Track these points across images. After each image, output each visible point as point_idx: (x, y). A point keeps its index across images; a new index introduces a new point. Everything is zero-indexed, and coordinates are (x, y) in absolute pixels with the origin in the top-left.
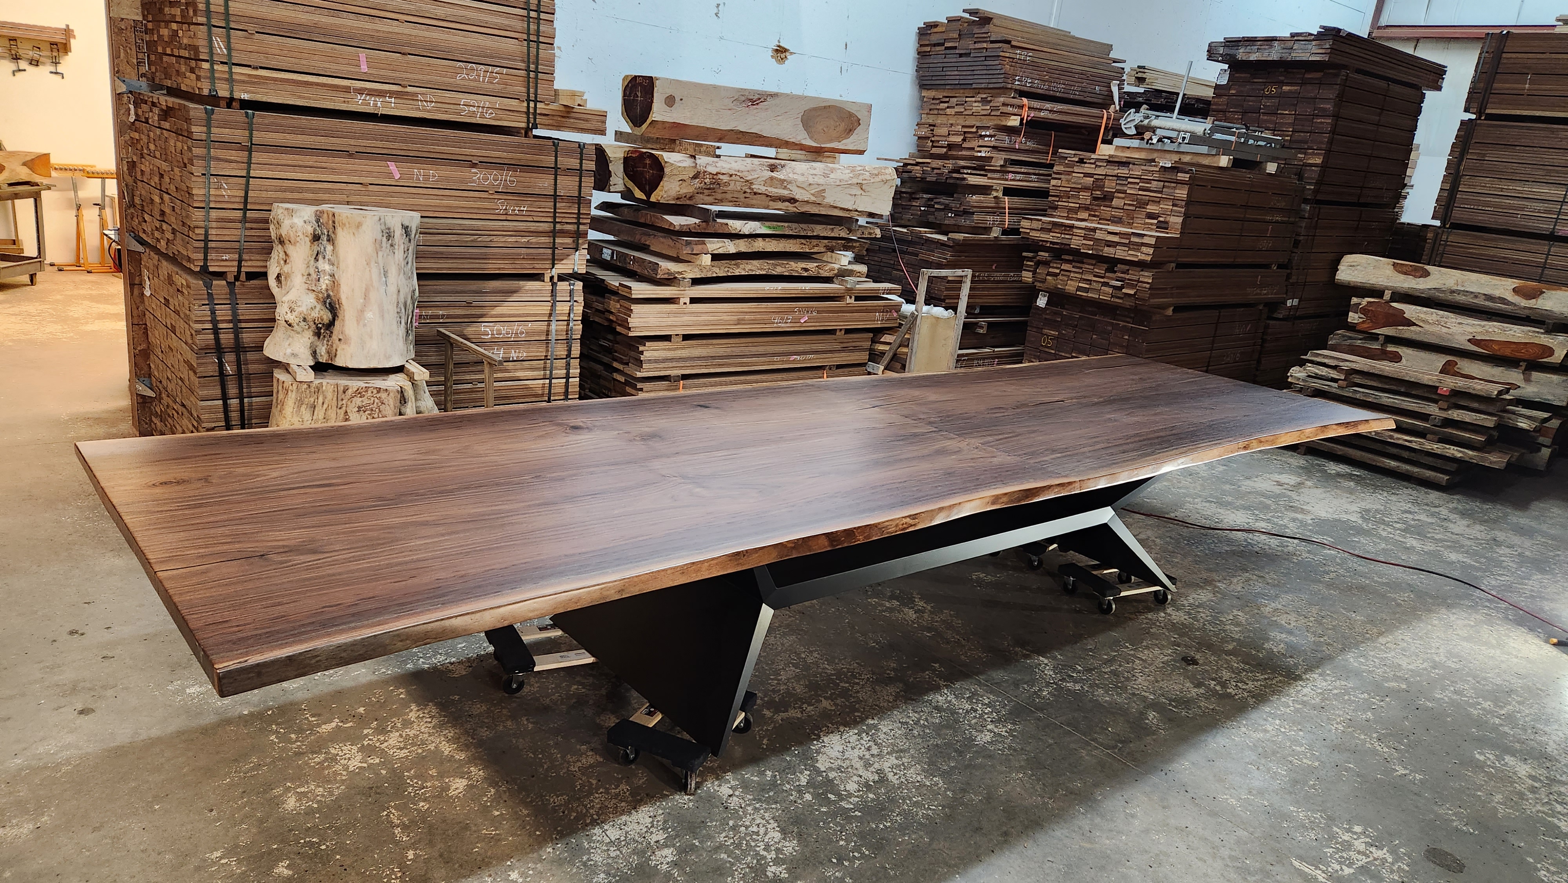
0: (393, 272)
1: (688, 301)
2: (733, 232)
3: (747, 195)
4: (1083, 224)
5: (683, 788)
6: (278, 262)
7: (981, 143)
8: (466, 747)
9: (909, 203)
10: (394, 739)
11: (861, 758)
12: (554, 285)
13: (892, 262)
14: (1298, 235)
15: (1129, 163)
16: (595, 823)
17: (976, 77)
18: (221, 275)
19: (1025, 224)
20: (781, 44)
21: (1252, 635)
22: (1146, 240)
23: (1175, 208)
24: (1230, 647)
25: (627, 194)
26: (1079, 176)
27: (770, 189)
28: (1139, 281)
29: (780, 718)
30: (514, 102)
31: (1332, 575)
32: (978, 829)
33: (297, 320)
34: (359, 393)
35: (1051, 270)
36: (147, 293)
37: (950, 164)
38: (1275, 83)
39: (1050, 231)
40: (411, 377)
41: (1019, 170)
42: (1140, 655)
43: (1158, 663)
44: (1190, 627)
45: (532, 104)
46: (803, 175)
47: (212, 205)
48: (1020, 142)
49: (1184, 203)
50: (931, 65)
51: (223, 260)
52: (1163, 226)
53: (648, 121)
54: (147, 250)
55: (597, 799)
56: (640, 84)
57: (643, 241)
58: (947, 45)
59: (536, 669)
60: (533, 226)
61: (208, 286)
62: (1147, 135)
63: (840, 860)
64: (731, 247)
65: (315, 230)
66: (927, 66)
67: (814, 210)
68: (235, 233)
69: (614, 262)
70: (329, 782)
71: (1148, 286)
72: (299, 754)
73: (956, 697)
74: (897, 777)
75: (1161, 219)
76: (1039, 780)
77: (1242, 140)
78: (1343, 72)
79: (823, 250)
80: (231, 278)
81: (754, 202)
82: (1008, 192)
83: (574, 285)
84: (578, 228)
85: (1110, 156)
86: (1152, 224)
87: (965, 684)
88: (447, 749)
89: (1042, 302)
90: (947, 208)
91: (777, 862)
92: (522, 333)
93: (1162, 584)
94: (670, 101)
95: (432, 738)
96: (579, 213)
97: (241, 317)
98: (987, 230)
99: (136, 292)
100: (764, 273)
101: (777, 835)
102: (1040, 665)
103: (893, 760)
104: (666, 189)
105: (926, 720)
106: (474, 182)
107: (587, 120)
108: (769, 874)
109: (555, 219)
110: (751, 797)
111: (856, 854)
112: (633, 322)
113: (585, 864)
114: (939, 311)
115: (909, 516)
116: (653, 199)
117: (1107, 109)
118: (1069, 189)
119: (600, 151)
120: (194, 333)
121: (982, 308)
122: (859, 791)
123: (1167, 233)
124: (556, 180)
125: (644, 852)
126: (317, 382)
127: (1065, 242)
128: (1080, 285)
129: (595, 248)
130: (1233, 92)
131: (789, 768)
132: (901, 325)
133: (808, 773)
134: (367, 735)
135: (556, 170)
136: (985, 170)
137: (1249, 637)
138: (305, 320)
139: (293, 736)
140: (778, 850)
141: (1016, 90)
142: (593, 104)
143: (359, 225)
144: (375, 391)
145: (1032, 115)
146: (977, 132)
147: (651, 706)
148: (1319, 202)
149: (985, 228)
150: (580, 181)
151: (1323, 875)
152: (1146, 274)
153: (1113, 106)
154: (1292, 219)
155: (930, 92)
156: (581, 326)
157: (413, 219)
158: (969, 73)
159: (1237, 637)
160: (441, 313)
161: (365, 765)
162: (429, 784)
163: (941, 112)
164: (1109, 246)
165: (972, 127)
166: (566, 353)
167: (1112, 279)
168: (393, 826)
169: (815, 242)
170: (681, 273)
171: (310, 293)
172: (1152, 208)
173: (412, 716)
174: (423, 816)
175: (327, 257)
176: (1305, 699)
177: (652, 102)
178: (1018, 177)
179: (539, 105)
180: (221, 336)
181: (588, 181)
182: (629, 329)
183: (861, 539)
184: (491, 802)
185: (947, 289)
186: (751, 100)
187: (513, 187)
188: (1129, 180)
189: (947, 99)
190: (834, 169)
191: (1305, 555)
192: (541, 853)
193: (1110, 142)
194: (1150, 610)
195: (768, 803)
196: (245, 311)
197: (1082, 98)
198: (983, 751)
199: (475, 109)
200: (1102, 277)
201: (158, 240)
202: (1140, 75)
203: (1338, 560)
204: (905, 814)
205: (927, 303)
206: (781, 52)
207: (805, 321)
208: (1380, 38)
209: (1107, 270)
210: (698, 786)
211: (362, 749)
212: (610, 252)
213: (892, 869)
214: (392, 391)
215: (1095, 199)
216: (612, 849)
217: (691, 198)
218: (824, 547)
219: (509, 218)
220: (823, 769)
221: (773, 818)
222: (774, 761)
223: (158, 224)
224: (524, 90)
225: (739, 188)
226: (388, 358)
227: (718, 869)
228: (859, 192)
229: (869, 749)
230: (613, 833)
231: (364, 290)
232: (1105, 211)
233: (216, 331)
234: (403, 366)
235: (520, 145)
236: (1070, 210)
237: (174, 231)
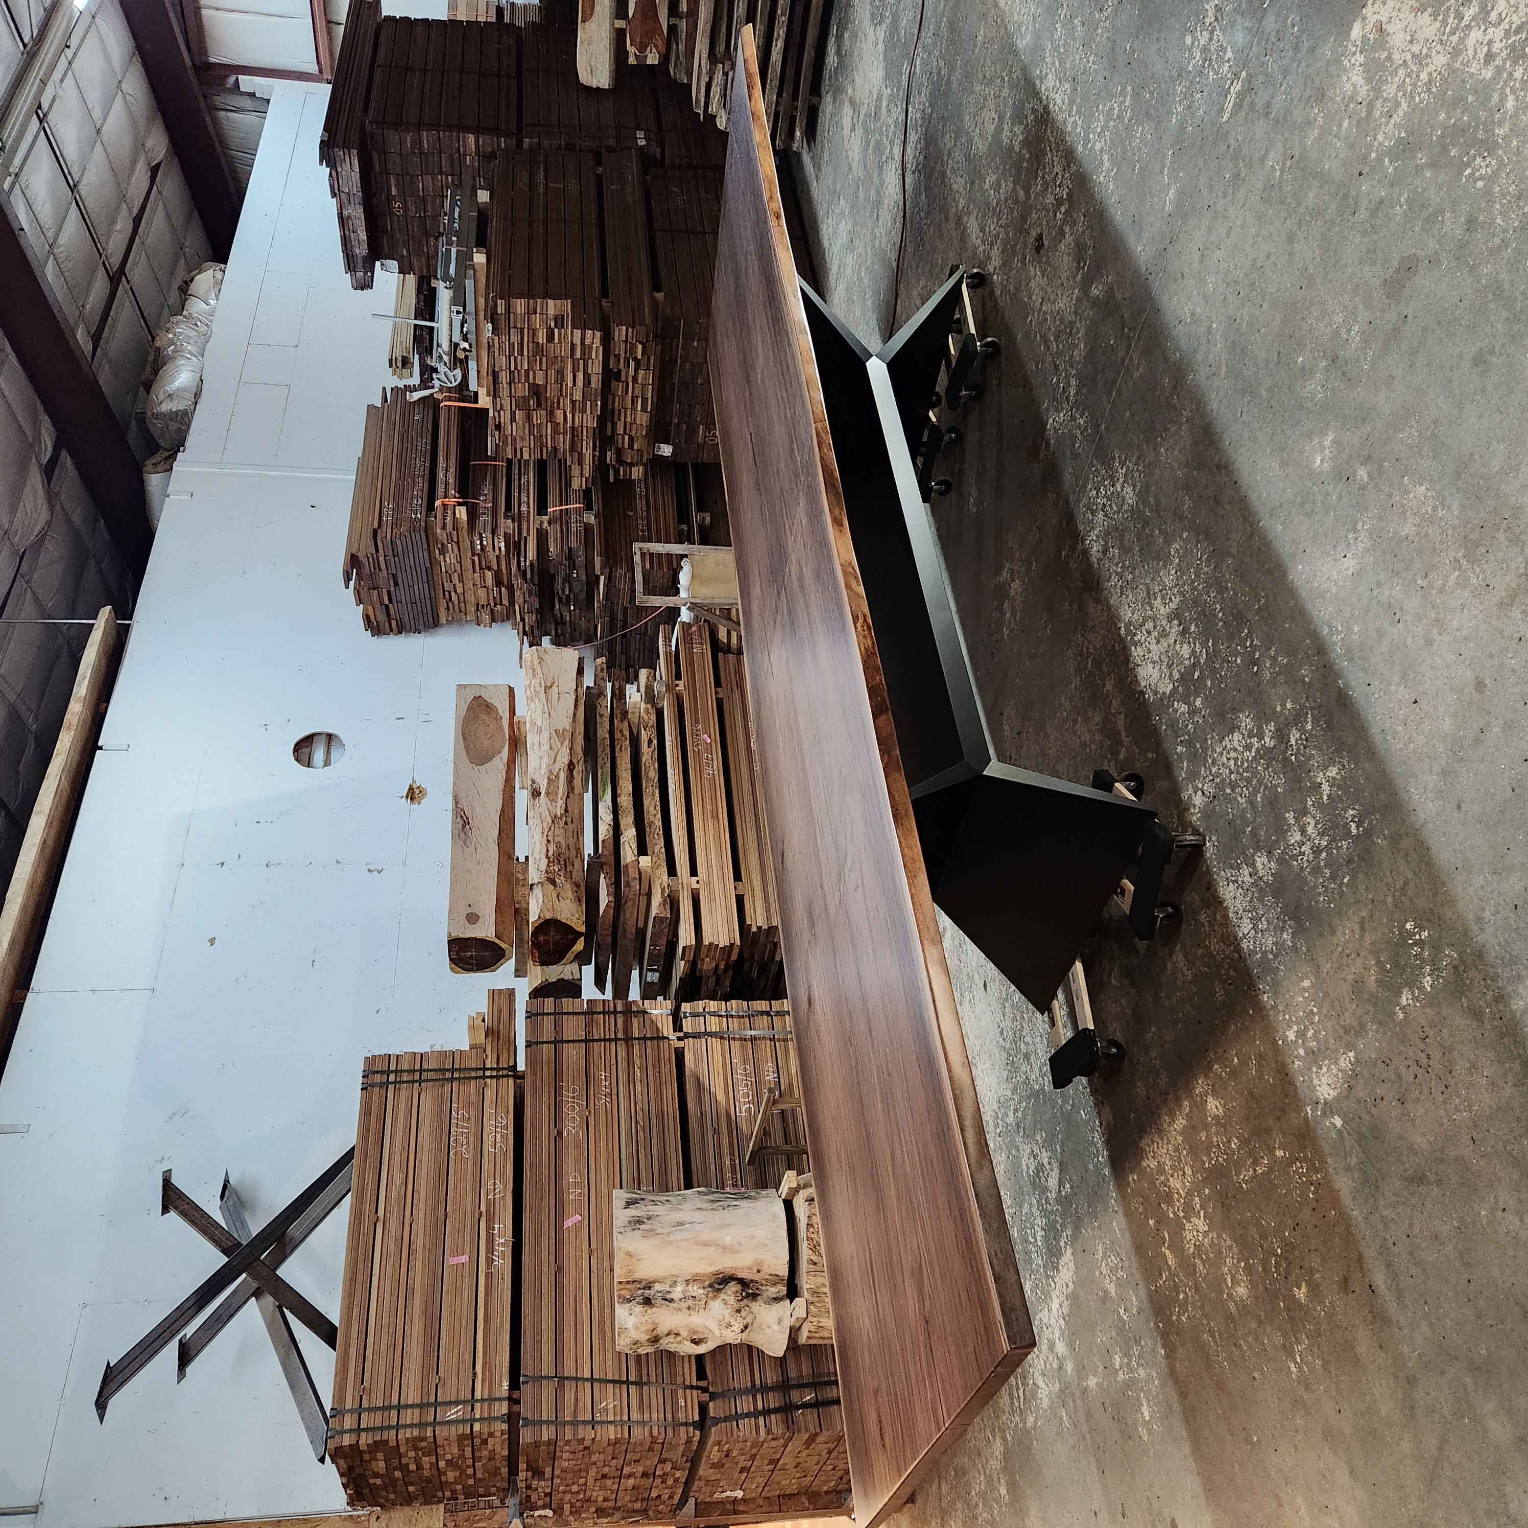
0: (677, 1216)
1: (695, 879)
2: (611, 832)
3: (569, 820)
4: (569, 416)
5: (1197, 849)
6: (680, 1342)
7: (489, 549)
8: (1178, 1101)
9: (568, 624)
10: (1175, 1183)
11: (1158, 642)
12: (687, 1036)
13: (638, 637)
14: (559, 147)
15: (494, 371)
16: (1238, 949)
17: (417, 563)
18: (703, 1409)
19: (576, 484)
20: (405, 795)
21: (1008, 167)
22: (577, 341)
23: (538, 311)
24: (1022, 193)
25: (582, 959)
26: (515, 428)
27: (560, 795)
28: (626, 341)
29: (1126, 739)
30: (488, 1093)
31: (942, 64)
32: (1217, 500)
33: (739, 1319)
34: (815, 1248)
35: (626, 446)
36: (739, 1494)
37: (518, 582)
38: (389, 204)
39: (580, 454)
40: (795, 1191)
41: (516, 499)
42: (1038, 304)
43: (1044, 282)
44: (1005, 243)
45: (488, 1073)
46: (541, 757)
47: (625, 1418)
48: (484, 502)
49: (531, 301)
50: (411, 617)
51: (686, 1405)
52: (560, 321)
53: (497, 941)
54: (692, 1494)
55: (1215, 946)
56: (458, 953)
57: (632, 937)
58: (386, 601)
59: (1091, 1026)
60: (622, 1065)
61: (717, 1421)
62: (461, 355)
63: (1255, 662)
64: (629, 835)
65: (639, 1303)
66: (412, 623)
67: (580, 740)
68: (654, 1394)
69: (661, 969)
70: (1220, 1252)
71: (630, 330)
72: (1197, 1288)
73: (1093, 528)
74: (1173, 598)
75: (553, 325)
76: (1166, 429)
77: (454, 238)
78: (368, 128)
79: (626, 723)
80: (705, 1397)
81: (576, 811)
82: (542, 508)
83: (685, 1013)
84: (620, 1012)
85: (488, 395)
86: (560, 334)
87: (1079, 518)
88: (1180, 1122)
89: (666, 450)
90: (568, 579)
91: (1261, 737)
92: (745, 1069)
93: (960, 282)
94: (472, 918)
95: (1172, 1139)
96: (604, 1013)
97: (749, 1385)
98: (588, 528)
99: (741, 1508)
100: (657, 791)
101: (1236, 736)
102: (1055, 428)
103: (1158, 603)
104: (569, 915)
105: (1117, 564)
106: (577, 1132)
107: (500, 1011)
108: (1272, 744)
109: (612, 1040)
110: (1203, 769)
111: (1248, 643)
112: (723, 942)
113: (1276, 956)
114: (684, 577)
115: (855, 625)
116: (582, 929)
117: (439, 401)
118: (532, 437)
119: (538, 993)
120: (771, 1436)
121: (680, 522)
122: (1189, 642)
123: (568, 314)
124: (568, 1042)
125: (1261, 890)
126: (806, 1294)
127: (591, 435)
128: (639, 409)
129: (648, 992)
130: (405, 253)
131: (1173, 725)
132: (705, 621)
133: (1176, 703)
134: (1175, 1214)
135: (558, 1042)
136: (520, 540)
137: (1010, 170)
138: (738, 1311)
139: (1181, 1297)
140: (1251, 736)
141: (427, 516)
142: (482, 1006)
143: (629, 1254)
144: (811, 1230)
145: (453, 492)
146: (478, 555)
147: (1116, 892)
148: (520, 129)
149: (586, 531)
150: (568, 1013)
151: (1235, 84)
152: (616, 334)
153: (435, 396)
154: (542, 158)
155: (440, 615)
156: (733, 1001)
157: (620, 1196)
158: (414, 573)
159: (1011, 185)
160: (728, 1163)
161: (1202, 1212)
162: (1215, 1139)
163: (462, 599)
164: (589, 383)
165: (473, 561)
166: (765, 1017)
167: (628, 372)
168: (1255, 1176)
169: (617, 735)
170: (663, 890)
171: (709, 1307)
172: (542, 338)
173: (1153, 1164)
174: (1245, 1142)
175: (668, 1289)
176: (1067, 101)
177: (475, 939)
178: (524, 499)
179: (488, 1065)
180: (772, 1406)
181: (568, 1004)
182: (732, 945)
183: (880, 678)
184: (1226, 1066)
185: (660, 567)
186: (464, 827)
187: (580, 1089)
188: (513, 369)
189: (447, 593)
190: (531, 722)
191: (923, 99)
192: (1269, 1007)
193: (476, 393)
194: (992, 293)
195: (1207, 749)
196: (742, 1380)
197: (429, 436)
198: (1142, 496)
199: (499, 1136)
200: (627, 384)
201: (676, 1480)
202: (400, 364)
203: (925, 56)
204: (1208, 586)
205: (677, 593)
206: (413, 794)
207: (709, 738)
208: (332, 68)
209: (618, 379)
210: (1196, 832)
211: (1187, 1218)
212: (649, 974)
213: (1259, 601)
214: (810, 1211)
215: (539, 404)
216: (1260, 927)
217: (577, 885)
218: (888, 719)
219: (614, 1091)
220: (1171, 686)
221: (1221, 742)
222: (1167, 744)
223: (658, 1481)
224: (473, 1082)
225: (562, 831)
226: (775, 1217)
227: (1270, 803)
228: (555, 689)
229: (1149, 632)
230: (1246, 927)
231: (701, 1247)
232: (551, 391)
233: (766, 1412)
234: (784, 1200)
235: (534, 1083)
236: (555, 432)
237: (662, 1461)
